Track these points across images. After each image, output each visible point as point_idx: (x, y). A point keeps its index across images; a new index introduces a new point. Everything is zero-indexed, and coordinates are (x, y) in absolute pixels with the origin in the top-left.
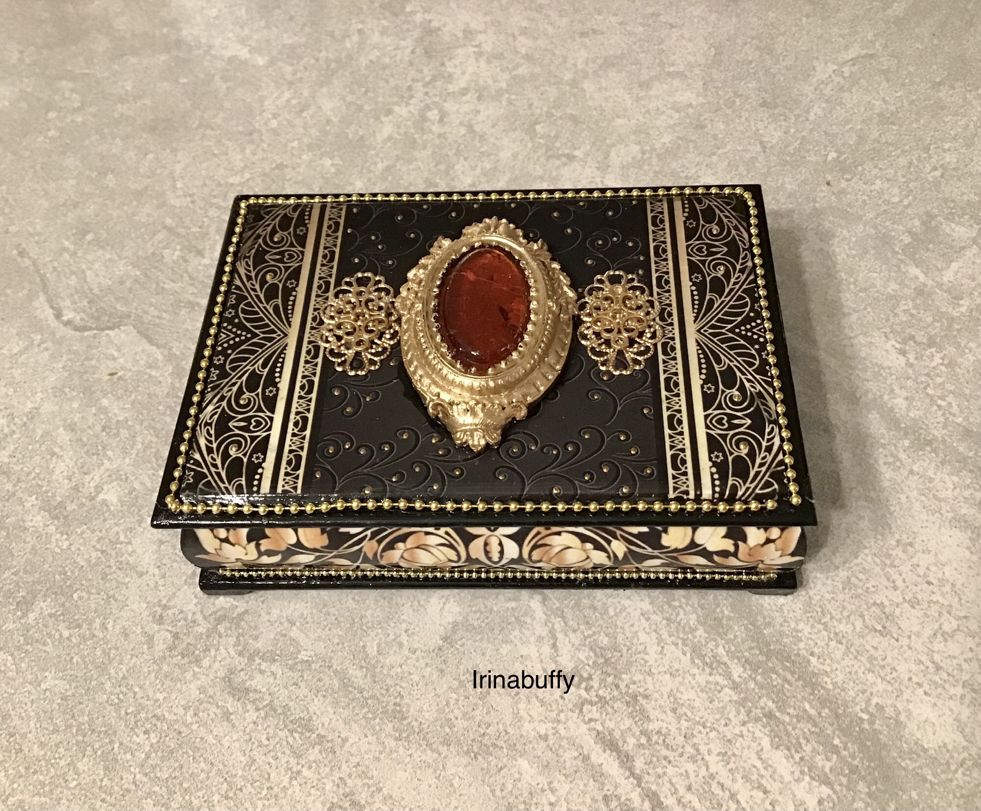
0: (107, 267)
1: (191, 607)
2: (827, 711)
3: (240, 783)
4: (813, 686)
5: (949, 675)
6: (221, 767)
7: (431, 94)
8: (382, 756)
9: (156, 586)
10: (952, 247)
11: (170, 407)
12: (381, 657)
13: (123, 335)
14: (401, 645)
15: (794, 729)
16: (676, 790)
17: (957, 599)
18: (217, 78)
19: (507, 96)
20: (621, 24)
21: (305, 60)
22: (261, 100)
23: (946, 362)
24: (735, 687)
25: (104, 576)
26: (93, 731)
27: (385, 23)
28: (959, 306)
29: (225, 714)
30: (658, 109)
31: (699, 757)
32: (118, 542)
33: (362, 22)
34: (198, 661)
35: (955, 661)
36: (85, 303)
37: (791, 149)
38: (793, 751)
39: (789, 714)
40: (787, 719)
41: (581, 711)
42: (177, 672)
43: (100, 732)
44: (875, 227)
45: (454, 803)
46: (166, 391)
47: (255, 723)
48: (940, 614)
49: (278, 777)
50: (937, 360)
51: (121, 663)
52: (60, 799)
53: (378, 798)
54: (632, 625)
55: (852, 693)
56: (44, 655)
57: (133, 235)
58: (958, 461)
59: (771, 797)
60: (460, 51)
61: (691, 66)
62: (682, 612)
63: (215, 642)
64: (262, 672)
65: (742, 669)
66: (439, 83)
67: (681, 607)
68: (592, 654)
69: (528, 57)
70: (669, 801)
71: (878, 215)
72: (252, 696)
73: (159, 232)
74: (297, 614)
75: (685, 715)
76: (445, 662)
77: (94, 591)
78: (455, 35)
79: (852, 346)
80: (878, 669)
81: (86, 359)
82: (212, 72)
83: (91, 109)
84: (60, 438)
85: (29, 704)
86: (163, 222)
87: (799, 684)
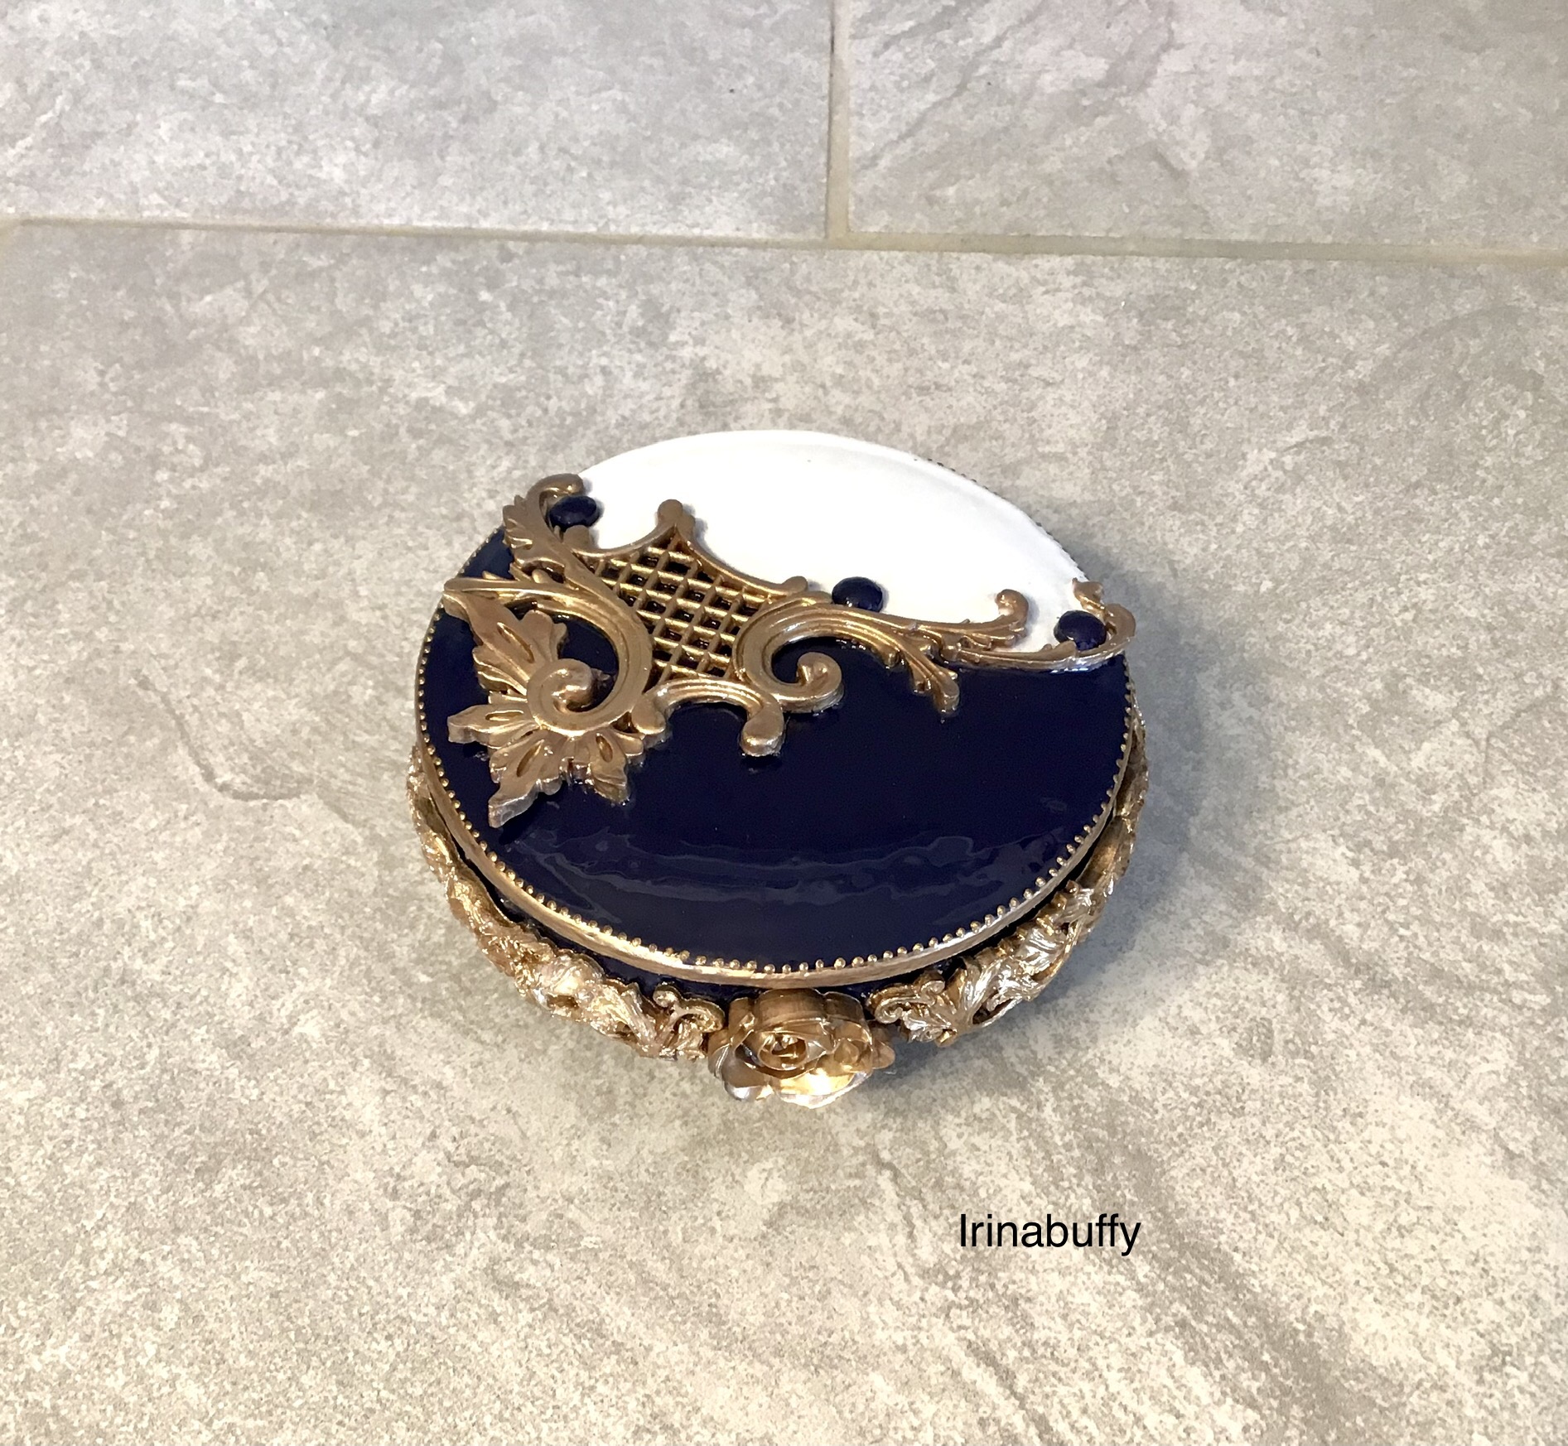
0: (270, 708)
1: (434, 1177)
2: (1254, 1319)
3: (517, 1401)
4: (1237, 1289)
5: (1405, 1278)
8: (698, 1369)
9: (384, 1151)
10: (1424, 721)
11: (380, 909)
12: (687, 1246)
13: (304, 808)
14: (713, 1231)
15: (1213, 1341)
16: (1069, 1413)
17: (1417, 1184)
18: (402, 430)
20: (974, 376)
21: (530, 408)
22: (470, 469)
23: (1412, 877)
24: (1141, 1289)
26: (318, 1336)
27: (639, 357)
28: (1431, 802)
29: (490, 1314)
31: (1096, 1374)
32: (326, 1090)
33: (605, 354)
34: (449, 1247)
35: (1413, 1262)
36: (245, 758)
37: (1210, 573)
38: (1212, 1366)
39: (1207, 1323)
40: (1205, 1328)
41: (947, 1316)
42: (423, 1263)
43: (327, 1338)
44: (1322, 689)
45: (793, 1427)
46: (372, 887)
47: (530, 1326)
48: (1396, 1203)
49: (568, 1395)
50: (1400, 875)
51: (346, 1249)
53: (696, 1420)
54: (1010, 1210)
55: (1285, 1298)
56: (241, 1239)
57: (304, 663)
58: (1423, 1009)
59: (1186, 1423)
60: (750, 407)
61: (1074, 447)
62: (1073, 1196)
63: (470, 1223)
64: (535, 1263)
65: (1148, 1268)
70: (1061, 1427)
71: (1328, 672)
72: (524, 1292)
73: (340, 659)
74: (574, 1189)
75: (1078, 1321)
76: (771, 1253)
77: (301, 1156)
78: (741, 382)
79: (1289, 851)
80: (1317, 1269)
81: (256, 839)
82: (394, 421)
83: (219, 470)
84: (230, 950)
85: (227, 1303)
86: (345, 646)
87: (1220, 1285)
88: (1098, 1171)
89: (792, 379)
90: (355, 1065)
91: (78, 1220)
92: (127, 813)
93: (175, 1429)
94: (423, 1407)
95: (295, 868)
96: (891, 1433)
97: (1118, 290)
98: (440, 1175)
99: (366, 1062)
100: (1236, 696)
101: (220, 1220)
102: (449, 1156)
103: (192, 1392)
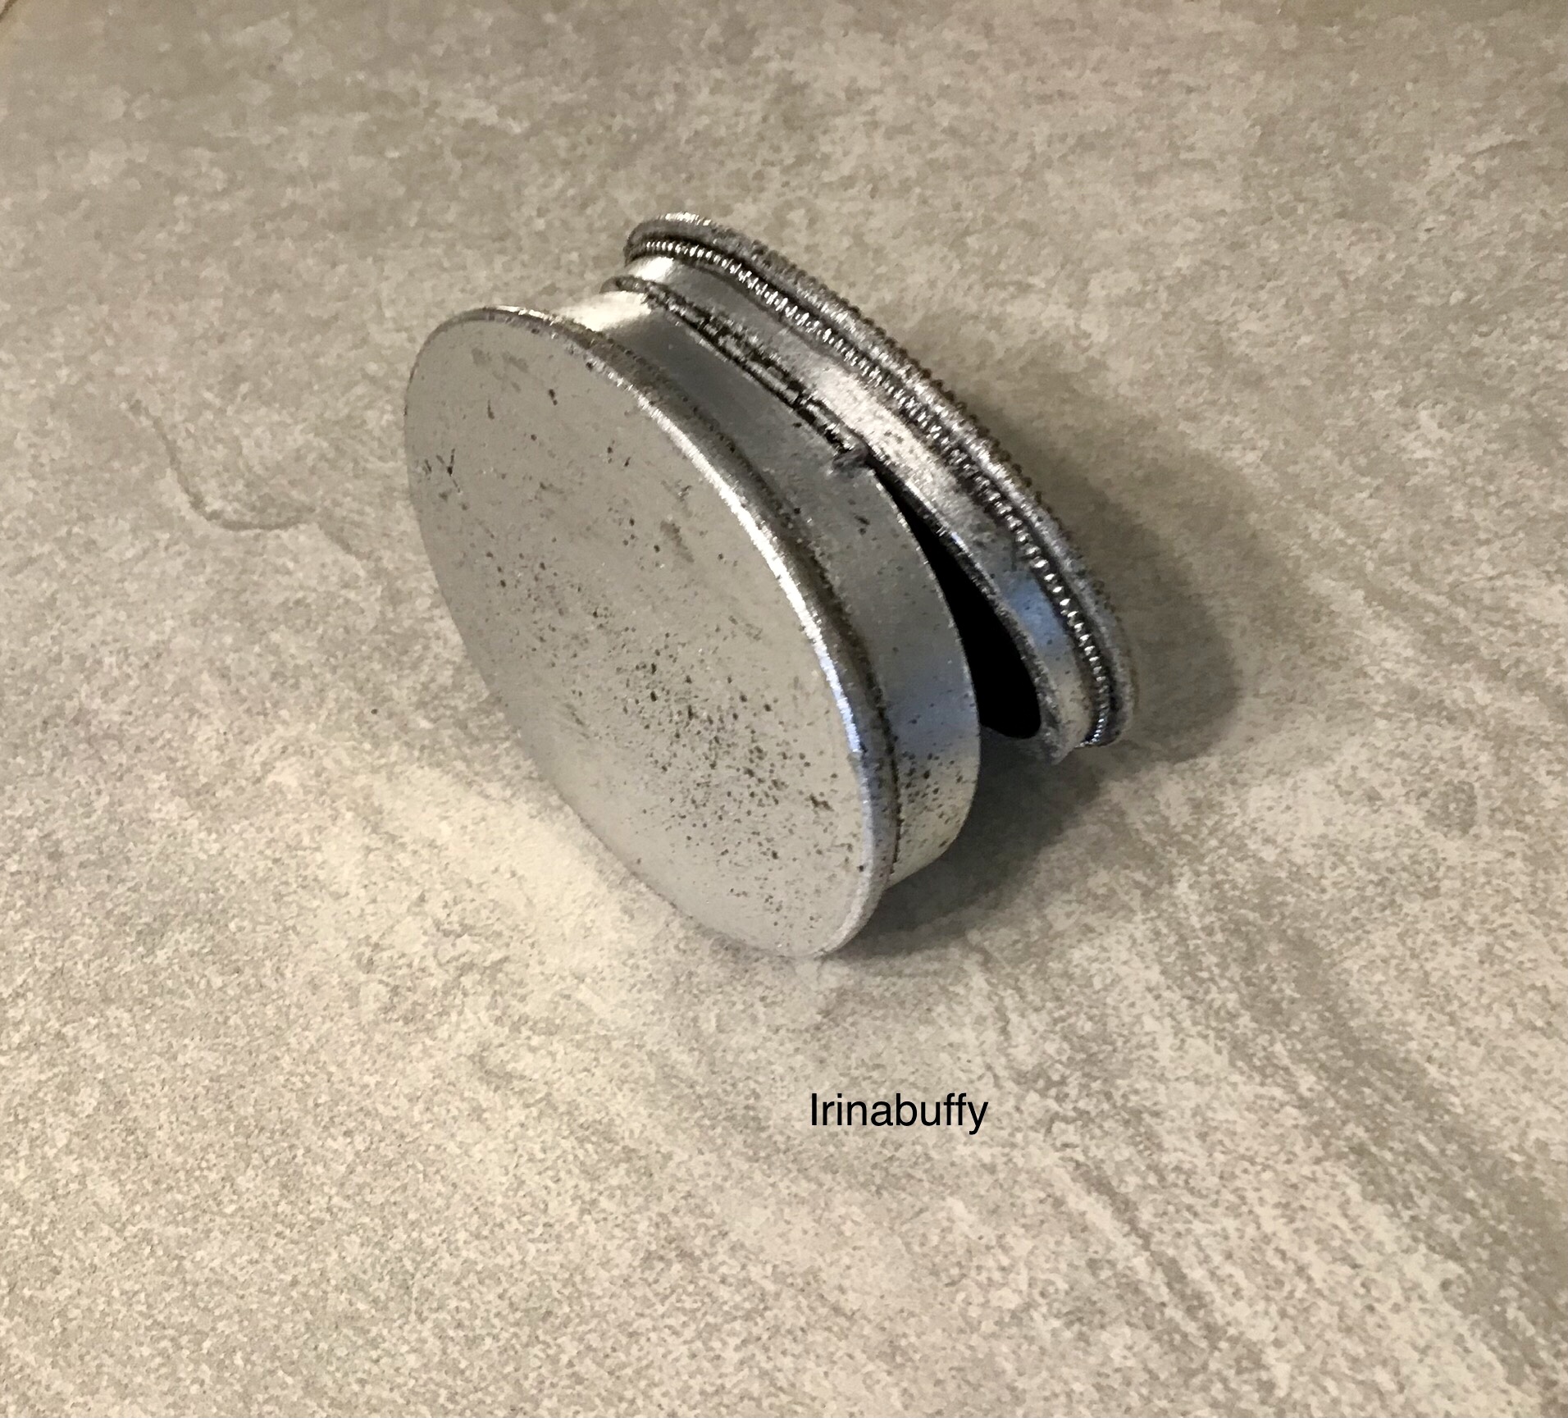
0: (274, 434)
2: (1455, 1147)
3: (500, 1215)
4: (1432, 1108)
6: (469, 1190)
7: (793, 184)
8: (728, 1185)
9: (361, 917)
11: (377, 648)
12: (722, 1037)
13: (302, 538)
14: (754, 1019)
15: (1402, 1171)
16: (1207, 1256)
18: (447, 151)
19: (917, 191)
20: (1105, 84)
22: (519, 188)
24: (1303, 1104)
25: (279, 897)
27: (719, 74)
29: (474, 1110)
30: (1168, 216)
31: (1245, 1209)
32: (299, 846)
33: (681, 71)
34: (429, 1030)
36: (240, 486)
37: (1389, 285)
38: (1399, 1206)
39: (1391, 1149)
40: (1389, 1156)
41: (1049, 1131)
42: (397, 1046)
44: (1529, 407)
45: (846, 1261)
46: (372, 624)
47: (522, 1126)
51: (306, 1028)
52: (210, 1231)
53: (722, 1247)
54: (1132, 1005)
55: (1495, 1122)
56: (181, 1012)
57: (316, 387)
59: (1364, 1274)
60: (841, 121)
61: (1222, 153)
62: (1214, 989)
63: (458, 1001)
64: (533, 1050)
65: (1313, 1079)
67: (1212, 980)
68: (1066, 1046)
69: (953, 132)
70: (1196, 1274)
71: (1535, 390)
72: (517, 1084)
73: (357, 382)
74: (586, 966)
75: (1221, 1142)
76: (826, 1047)
77: (262, 919)
78: (833, 95)
79: (1493, 590)
80: (1538, 1085)
81: (244, 572)
82: (439, 142)
83: (243, 194)
84: (203, 689)
85: (158, 1086)
87: (1409, 1104)
88: (1248, 960)
89: (891, 90)
90: (334, 819)
92: (102, 542)
93: (79, 1234)
94: (383, 1218)
95: (285, 603)
96: (973, 1273)
98: (425, 945)
99: (349, 815)
100: (1423, 416)
101: (158, 990)
102: (438, 924)
103: (106, 1191)
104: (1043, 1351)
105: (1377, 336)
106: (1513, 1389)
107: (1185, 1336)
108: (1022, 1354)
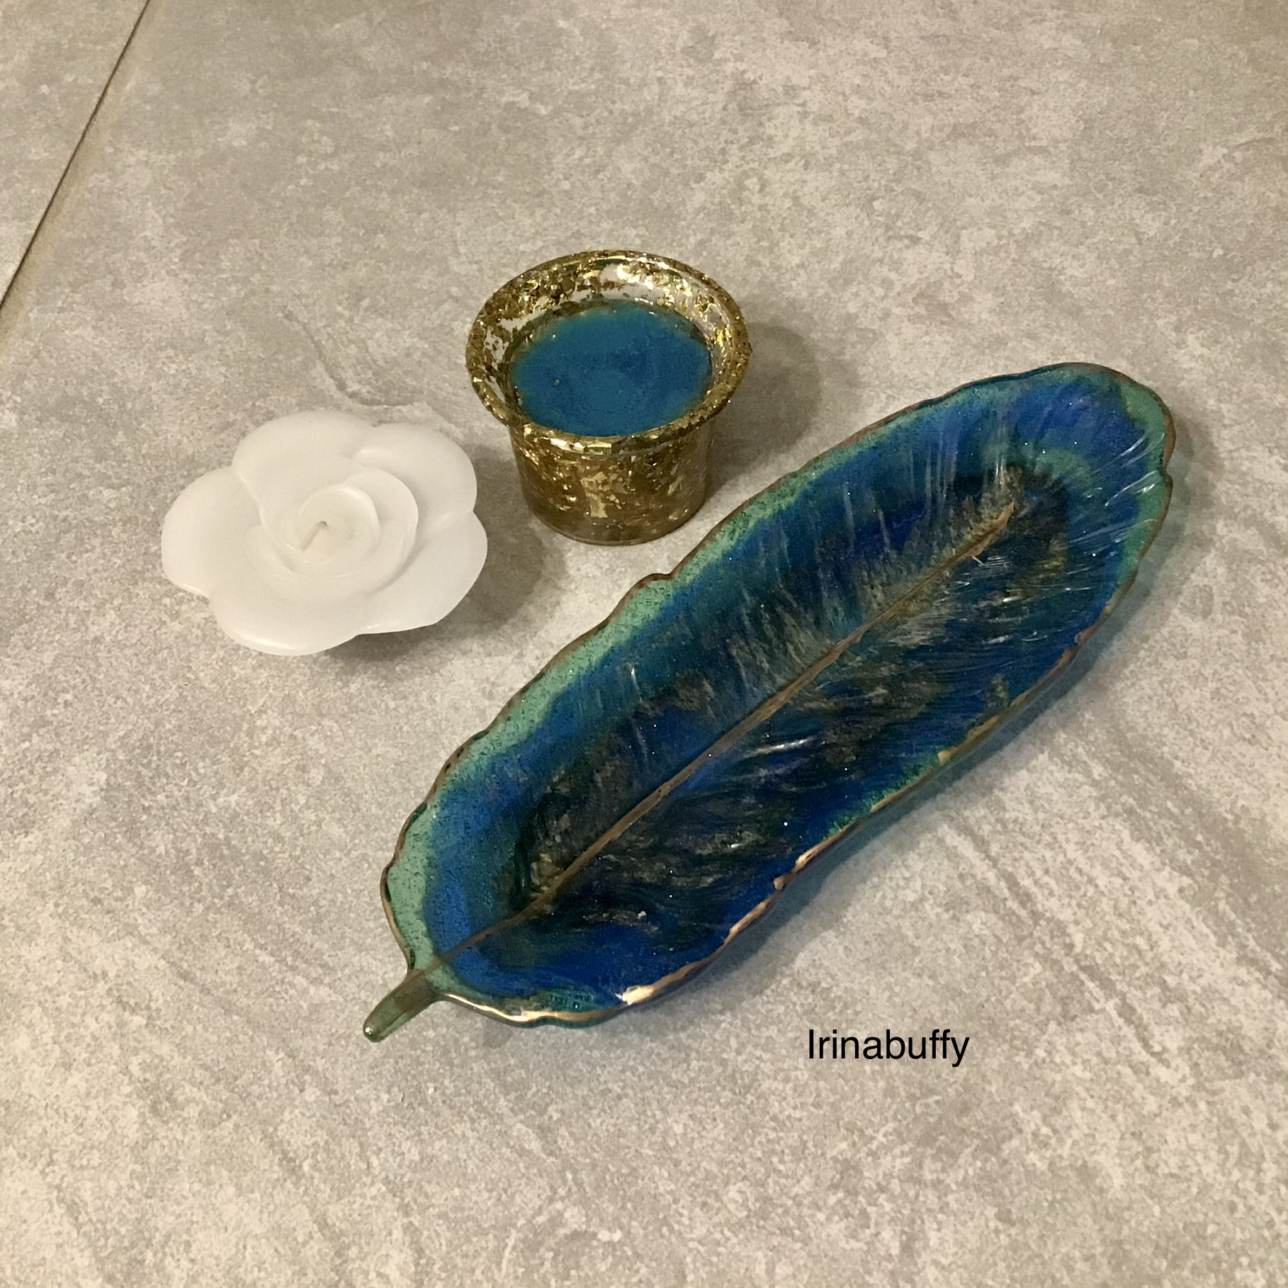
0: (389, 337)
2: (1190, 810)
4: (1177, 787)
7: (748, 158)
13: (417, 411)
15: (1155, 824)
16: (1033, 872)
18: (493, 127)
19: (838, 165)
20: (972, 86)
21: (598, 110)
22: (549, 157)
24: (1095, 784)
27: (690, 72)
30: (1017, 189)
31: (1057, 845)
33: (661, 68)
36: (370, 374)
37: (1171, 243)
38: (1154, 844)
39: (1150, 812)
40: (1148, 815)
44: (1264, 333)
55: (1217, 795)
56: (371, 723)
57: (416, 304)
59: (1131, 883)
60: (781, 111)
61: (1056, 142)
65: (1101, 769)
66: (757, 147)
69: (862, 121)
70: (1026, 883)
71: (1268, 321)
73: (444, 301)
75: (1043, 806)
77: (416, 665)
78: (774, 90)
79: (1232, 459)
80: (1244, 774)
82: (487, 120)
83: (347, 156)
85: (361, 768)
86: (448, 292)
87: (1163, 784)
89: (817, 88)
91: (245, 705)
97: (1095, 20)
100: (1190, 338)
101: (354, 709)
103: (336, 831)
104: (931, 925)
105: (1162, 280)
106: (1220, 949)
107: (1018, 917)
108: (918, 926)
